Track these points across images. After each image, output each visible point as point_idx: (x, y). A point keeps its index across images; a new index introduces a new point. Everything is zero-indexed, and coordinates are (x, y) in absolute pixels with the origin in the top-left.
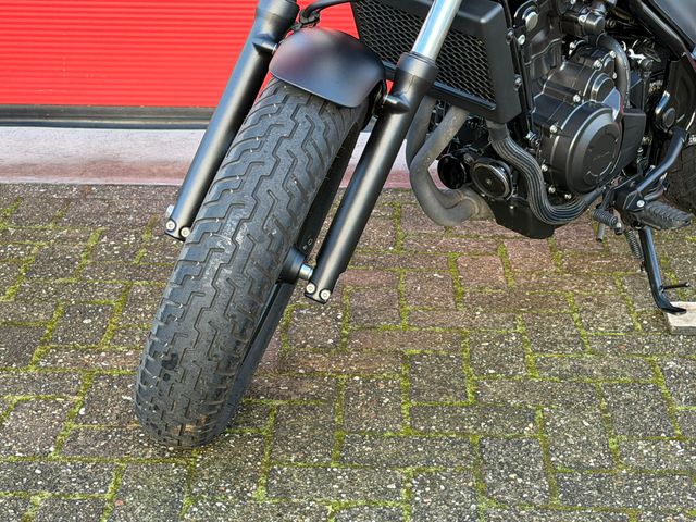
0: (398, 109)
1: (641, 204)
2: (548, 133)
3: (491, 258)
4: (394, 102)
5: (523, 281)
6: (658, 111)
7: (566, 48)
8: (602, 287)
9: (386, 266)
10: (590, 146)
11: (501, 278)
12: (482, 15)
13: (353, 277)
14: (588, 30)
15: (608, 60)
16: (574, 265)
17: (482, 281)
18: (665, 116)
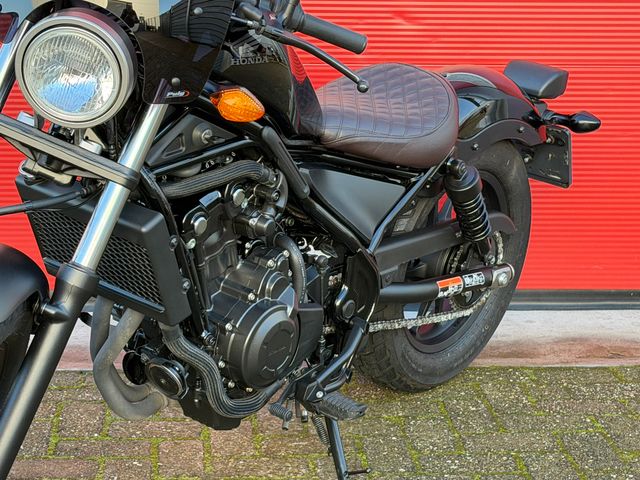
0: (57, 318)
1: (320, 395)
2: (223, 330)
3: (194, 442)
4: (52, 311)
5: (220, 466)
6: (338, 303)
7: (241, 248)
8: (296, 470)
9: (87, 454)
10: (264, 343)
11: (199, 464)
12: (143, 224)
13: (51, 469)
14: (259, 233)
15: (281, 259)
16: (273, 447)
17: (180, 468)
18: (344, 308)
